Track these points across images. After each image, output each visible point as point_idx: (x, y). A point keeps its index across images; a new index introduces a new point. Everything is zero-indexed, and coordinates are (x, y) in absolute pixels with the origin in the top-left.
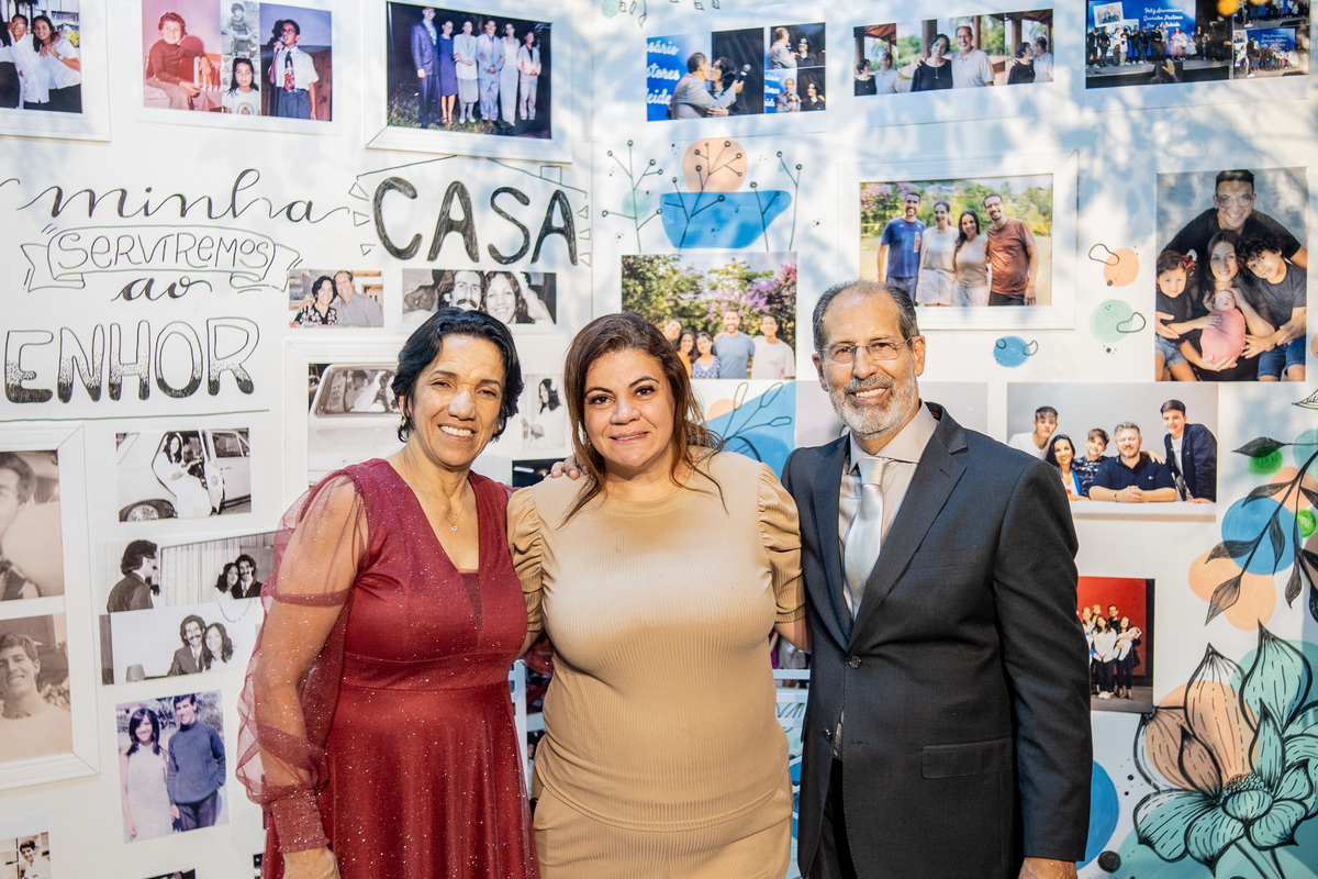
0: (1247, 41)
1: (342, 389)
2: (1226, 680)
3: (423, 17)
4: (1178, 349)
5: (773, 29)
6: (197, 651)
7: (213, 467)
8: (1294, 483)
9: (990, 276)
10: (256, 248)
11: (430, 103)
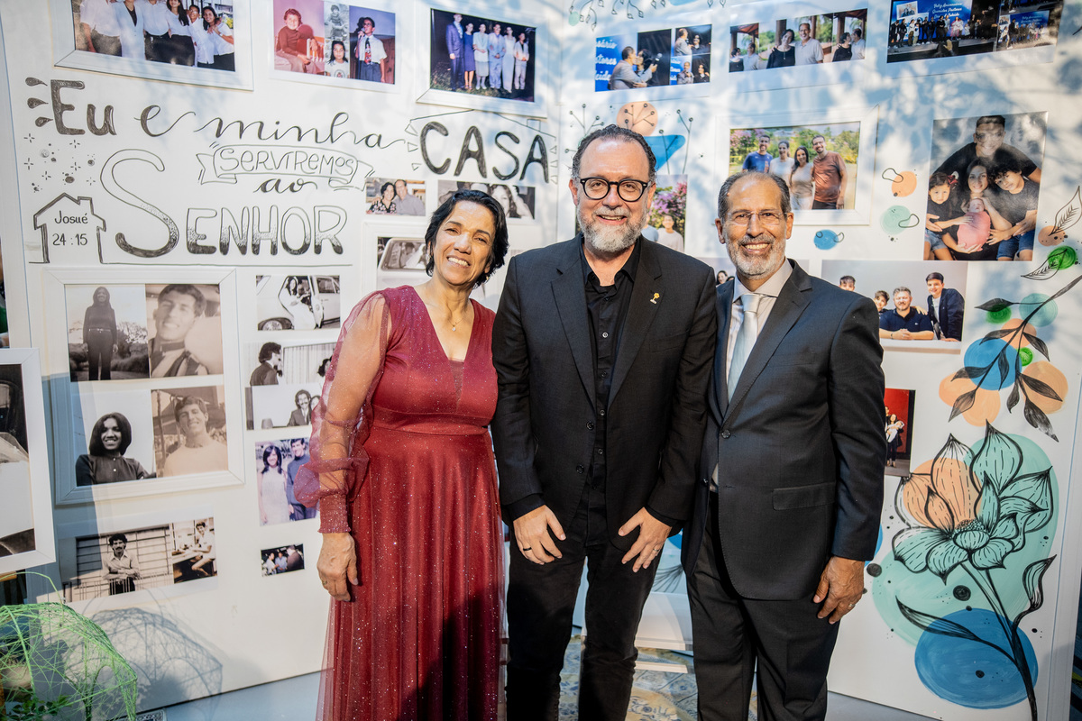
0: (1009, 23)
1: (399, 254)
2: (961, 458)
3: (454, 20)
4: (941, 239)
5: (677, 29)
6: (305, 412)
7: (317, 299)
8: (1018, 329)
9: (814, 190)
10: (345, 162)
11: (457, 75)
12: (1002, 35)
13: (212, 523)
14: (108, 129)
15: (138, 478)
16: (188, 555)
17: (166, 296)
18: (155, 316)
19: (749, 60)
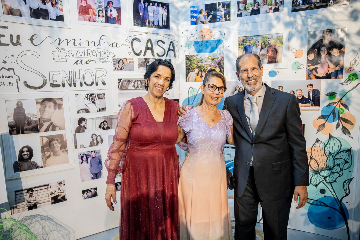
1: (125, 84)
2: (321, 146)
3: (141, 1)
4: (312, 72)
5: (219, 3)
7: (97, 101)
8: (339, 102)
9: (268, 57)
10: (105, 53)
11: (143, 21)
12: (331, 2)
13: (64, 182)
14: (18, 43)
15: (36, 168)
16: (56, 194)
17: (43, 103)
18: (40, 110)
19: (244, 13)
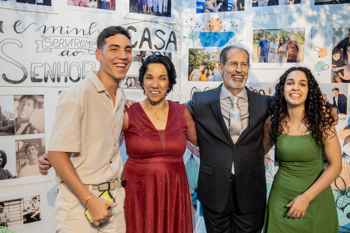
2: (348, 162)
4: (337, 74)
9: (287, 55)
10: (95, 43)
11: (140, 7)
13: (39, 198)
14: (1, 30)
15: (9, 178)
16: (29, 211)
17: (22, 100)
18: (17, 109)
19: (260, 3)
